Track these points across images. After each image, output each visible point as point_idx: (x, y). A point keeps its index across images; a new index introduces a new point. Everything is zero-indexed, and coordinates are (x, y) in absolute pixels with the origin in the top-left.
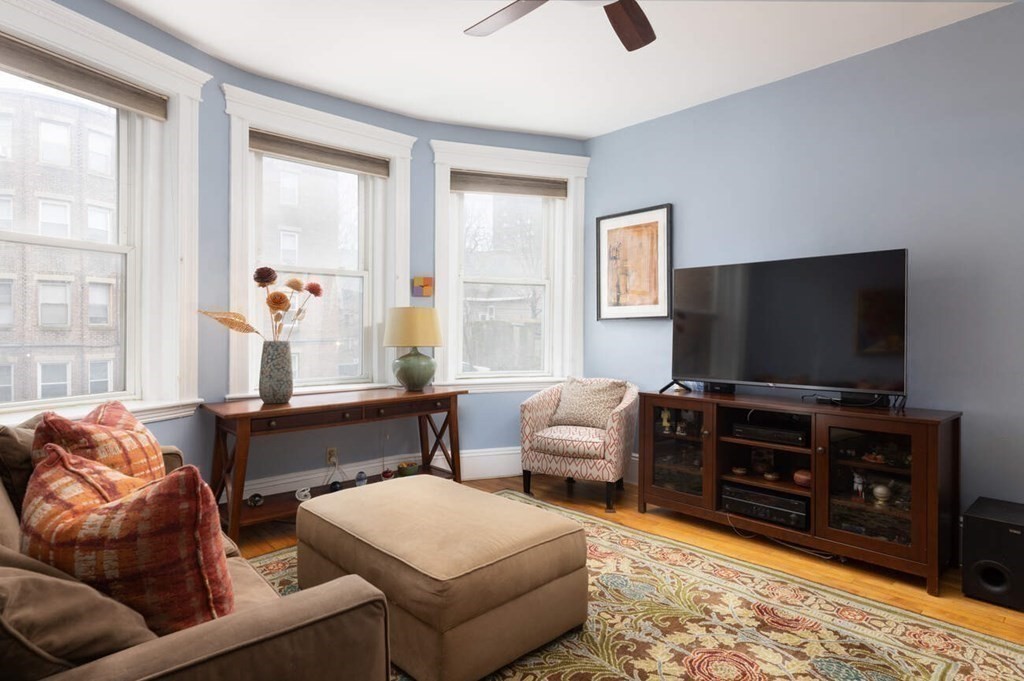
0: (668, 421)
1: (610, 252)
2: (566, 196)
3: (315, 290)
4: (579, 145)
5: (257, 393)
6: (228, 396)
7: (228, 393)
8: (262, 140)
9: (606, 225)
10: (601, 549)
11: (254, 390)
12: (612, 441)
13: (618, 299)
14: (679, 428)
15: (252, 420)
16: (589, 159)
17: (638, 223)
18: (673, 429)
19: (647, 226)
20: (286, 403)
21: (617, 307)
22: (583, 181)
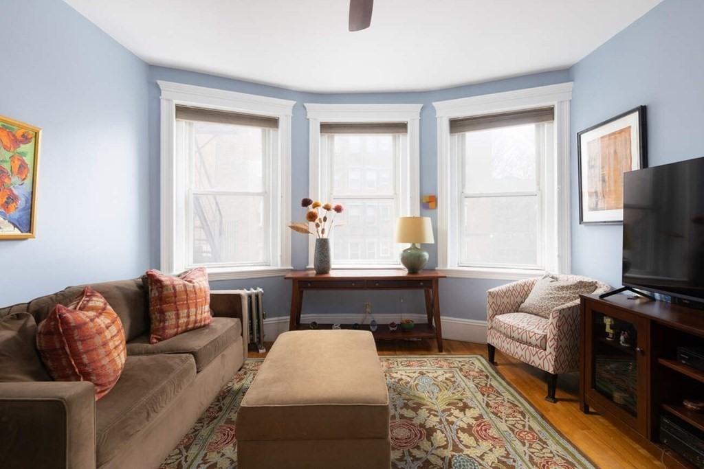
0: (611, 328)
1: (589, 162)
2: (553, 119)
3: (338, 209)
4: (563, 74)
5: (313, 267)
6: (307, 267)
7: (308, 265)
8: (327, 128)
9: (585, 138)
10: (493, 432)
11: (311, 265)
12: (552, 336)
13: (597, 204)
14: (622, 338)
15: (299, 281)
16: (572, 83)
17: (613, 131)
18: (617, 336)
19: (621, 132)
20: (327, 272)
21: (596, 212)
22: (568, 102)
